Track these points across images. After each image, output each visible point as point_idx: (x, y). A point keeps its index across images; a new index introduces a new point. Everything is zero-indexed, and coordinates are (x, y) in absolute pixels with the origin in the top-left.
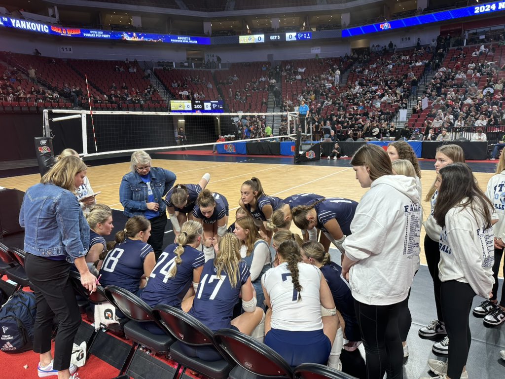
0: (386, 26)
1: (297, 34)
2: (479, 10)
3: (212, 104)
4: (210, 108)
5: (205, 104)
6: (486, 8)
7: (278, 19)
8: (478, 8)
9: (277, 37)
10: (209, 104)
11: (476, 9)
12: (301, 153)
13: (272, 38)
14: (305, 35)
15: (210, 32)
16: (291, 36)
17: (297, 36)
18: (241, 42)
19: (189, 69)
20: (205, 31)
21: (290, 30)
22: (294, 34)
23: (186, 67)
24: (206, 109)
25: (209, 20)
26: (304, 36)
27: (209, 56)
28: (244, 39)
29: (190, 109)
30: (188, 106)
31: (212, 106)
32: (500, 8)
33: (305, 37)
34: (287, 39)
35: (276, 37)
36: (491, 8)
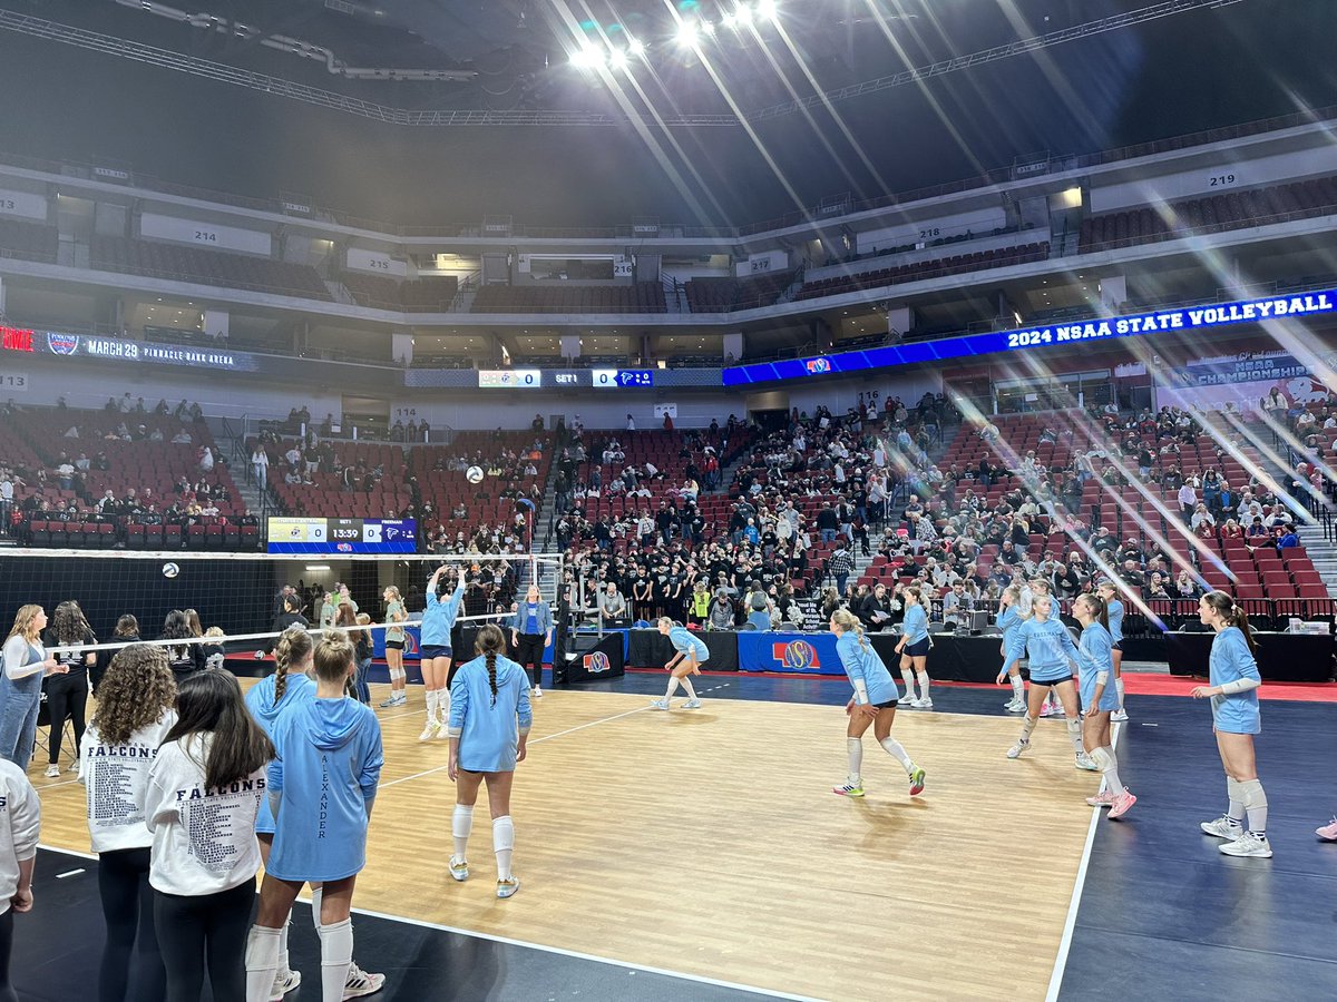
0: (820, 365)
1: (620, 373)
2: (1018, 341)
3: (385, 527)
4: (378, 539)
5: (367, 528)
6: (1031, 338)
7: (578, 337)
8: (1015, 336)
9: (573, 378)
10: (378, 528)
11: (1010, 337)
12: (570, 657)
13: (562, 379)
14: (638, 376)
15: (409, 359)
16: (604, 377)
17: (618, 379)
18: (482, 384)
19: (344, 441)
20: (396, 355)
21: (605, 362)
22: (612, 373)
23: (335, 435)
24: (366, 539)
25: (405, 329)
26: (635, 378)
27: (404, 413)
28: (489, 379)
29: (323, 539)
30: (318, 533)
31: (384, 534)
32: (1060, 339)
33: (638, 381)
34: (597, 383)
35: (569, 376)
36: (1043, 337)
